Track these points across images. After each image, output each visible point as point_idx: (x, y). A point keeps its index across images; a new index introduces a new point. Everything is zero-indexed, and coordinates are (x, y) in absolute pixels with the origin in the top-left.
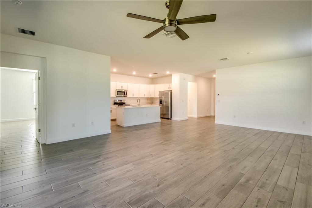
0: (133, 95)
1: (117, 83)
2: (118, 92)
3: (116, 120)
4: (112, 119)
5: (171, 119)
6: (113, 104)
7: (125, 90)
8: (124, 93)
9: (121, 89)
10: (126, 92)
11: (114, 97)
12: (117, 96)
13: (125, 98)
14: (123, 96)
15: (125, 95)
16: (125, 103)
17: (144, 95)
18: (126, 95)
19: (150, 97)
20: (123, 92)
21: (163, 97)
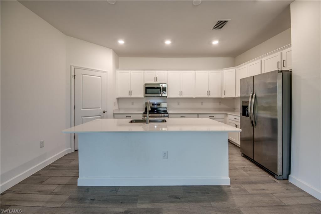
1: (146, 71)
2: (147, 88)
5: (288, 179)
8: (159, 90)
9: (153, 82)
10: (165, 88)
15: (161, 94)
17: (209, 92)
19: (223, 97)
20: (158, 88)
21: (251, 95)
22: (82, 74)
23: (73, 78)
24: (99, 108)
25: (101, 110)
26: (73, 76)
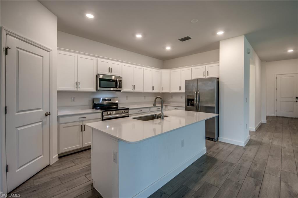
0: (134, 87)
1: (99, 59)
2: (101, 80)
3: (90, 149)
4: (61, 152)
5: (218, 140)
6: (91, 106)
7: (119, 77)
8: (114, 83)
9: (107, 73)
10: (120, 81)
11: (92, 93)
12: (99, 88)
13: (118, 93)
14: (112, 89)
15: (117, 88)
16: (117, 104)
18: (120, 87)
20: (113, 81)
21: (196, 92)
22: (17, 48)
23: (5, 52)
24: (40, 109)
25: (42, 111)
26: (5, 49)
